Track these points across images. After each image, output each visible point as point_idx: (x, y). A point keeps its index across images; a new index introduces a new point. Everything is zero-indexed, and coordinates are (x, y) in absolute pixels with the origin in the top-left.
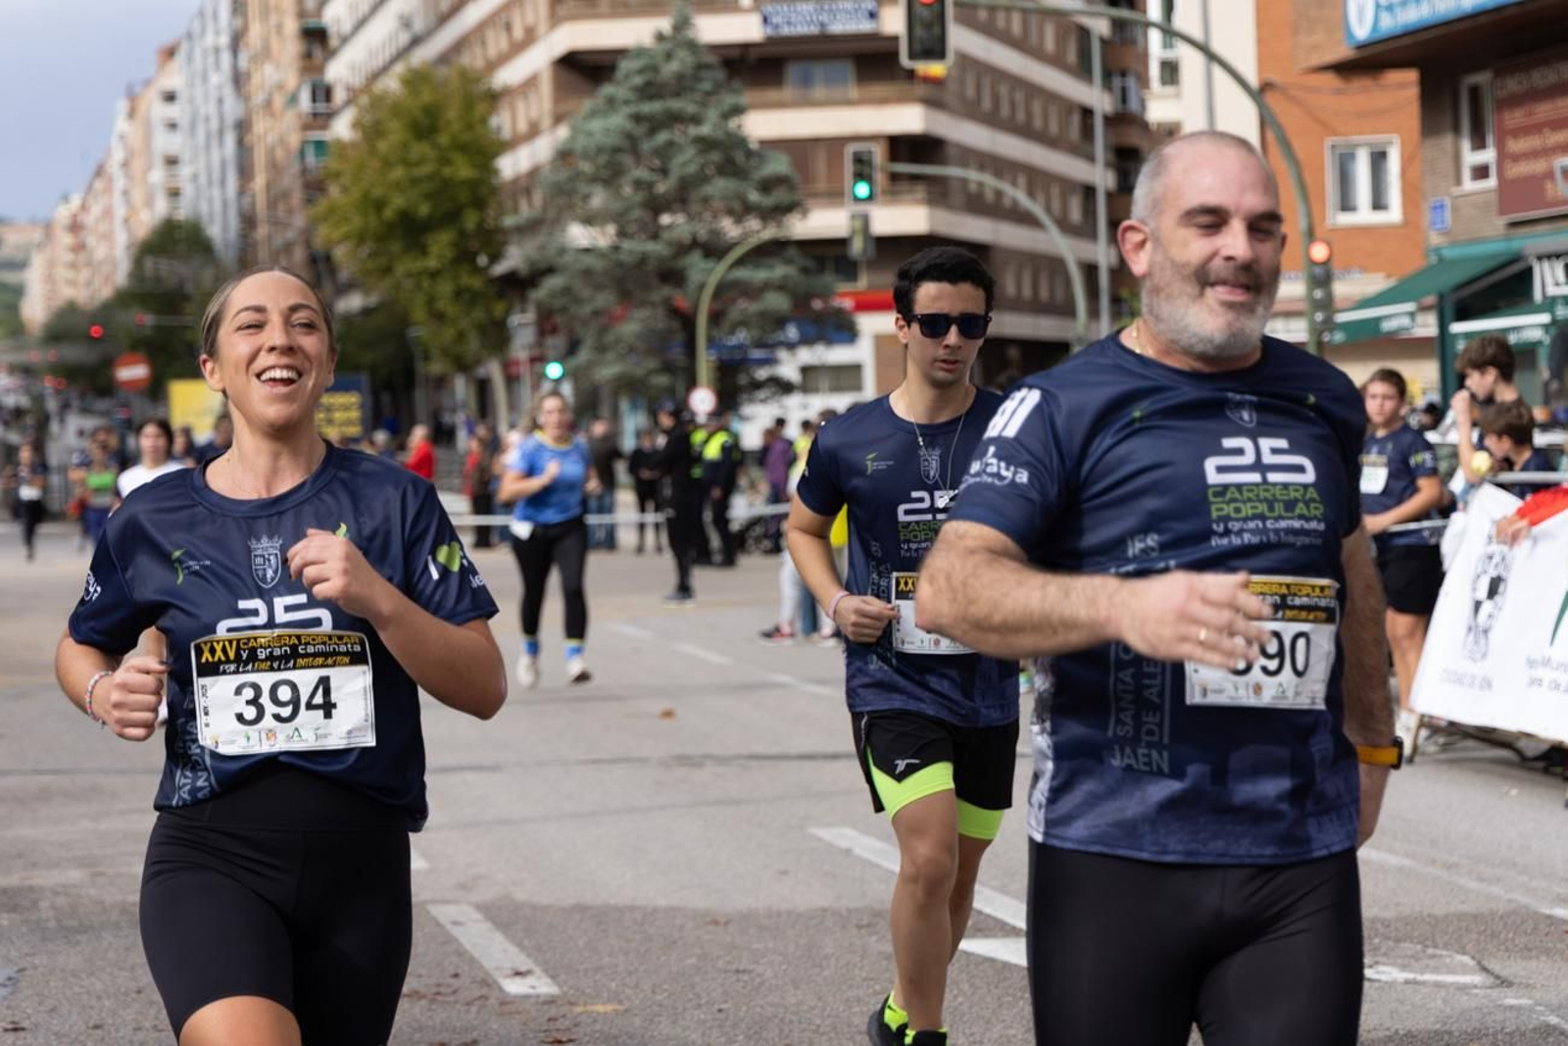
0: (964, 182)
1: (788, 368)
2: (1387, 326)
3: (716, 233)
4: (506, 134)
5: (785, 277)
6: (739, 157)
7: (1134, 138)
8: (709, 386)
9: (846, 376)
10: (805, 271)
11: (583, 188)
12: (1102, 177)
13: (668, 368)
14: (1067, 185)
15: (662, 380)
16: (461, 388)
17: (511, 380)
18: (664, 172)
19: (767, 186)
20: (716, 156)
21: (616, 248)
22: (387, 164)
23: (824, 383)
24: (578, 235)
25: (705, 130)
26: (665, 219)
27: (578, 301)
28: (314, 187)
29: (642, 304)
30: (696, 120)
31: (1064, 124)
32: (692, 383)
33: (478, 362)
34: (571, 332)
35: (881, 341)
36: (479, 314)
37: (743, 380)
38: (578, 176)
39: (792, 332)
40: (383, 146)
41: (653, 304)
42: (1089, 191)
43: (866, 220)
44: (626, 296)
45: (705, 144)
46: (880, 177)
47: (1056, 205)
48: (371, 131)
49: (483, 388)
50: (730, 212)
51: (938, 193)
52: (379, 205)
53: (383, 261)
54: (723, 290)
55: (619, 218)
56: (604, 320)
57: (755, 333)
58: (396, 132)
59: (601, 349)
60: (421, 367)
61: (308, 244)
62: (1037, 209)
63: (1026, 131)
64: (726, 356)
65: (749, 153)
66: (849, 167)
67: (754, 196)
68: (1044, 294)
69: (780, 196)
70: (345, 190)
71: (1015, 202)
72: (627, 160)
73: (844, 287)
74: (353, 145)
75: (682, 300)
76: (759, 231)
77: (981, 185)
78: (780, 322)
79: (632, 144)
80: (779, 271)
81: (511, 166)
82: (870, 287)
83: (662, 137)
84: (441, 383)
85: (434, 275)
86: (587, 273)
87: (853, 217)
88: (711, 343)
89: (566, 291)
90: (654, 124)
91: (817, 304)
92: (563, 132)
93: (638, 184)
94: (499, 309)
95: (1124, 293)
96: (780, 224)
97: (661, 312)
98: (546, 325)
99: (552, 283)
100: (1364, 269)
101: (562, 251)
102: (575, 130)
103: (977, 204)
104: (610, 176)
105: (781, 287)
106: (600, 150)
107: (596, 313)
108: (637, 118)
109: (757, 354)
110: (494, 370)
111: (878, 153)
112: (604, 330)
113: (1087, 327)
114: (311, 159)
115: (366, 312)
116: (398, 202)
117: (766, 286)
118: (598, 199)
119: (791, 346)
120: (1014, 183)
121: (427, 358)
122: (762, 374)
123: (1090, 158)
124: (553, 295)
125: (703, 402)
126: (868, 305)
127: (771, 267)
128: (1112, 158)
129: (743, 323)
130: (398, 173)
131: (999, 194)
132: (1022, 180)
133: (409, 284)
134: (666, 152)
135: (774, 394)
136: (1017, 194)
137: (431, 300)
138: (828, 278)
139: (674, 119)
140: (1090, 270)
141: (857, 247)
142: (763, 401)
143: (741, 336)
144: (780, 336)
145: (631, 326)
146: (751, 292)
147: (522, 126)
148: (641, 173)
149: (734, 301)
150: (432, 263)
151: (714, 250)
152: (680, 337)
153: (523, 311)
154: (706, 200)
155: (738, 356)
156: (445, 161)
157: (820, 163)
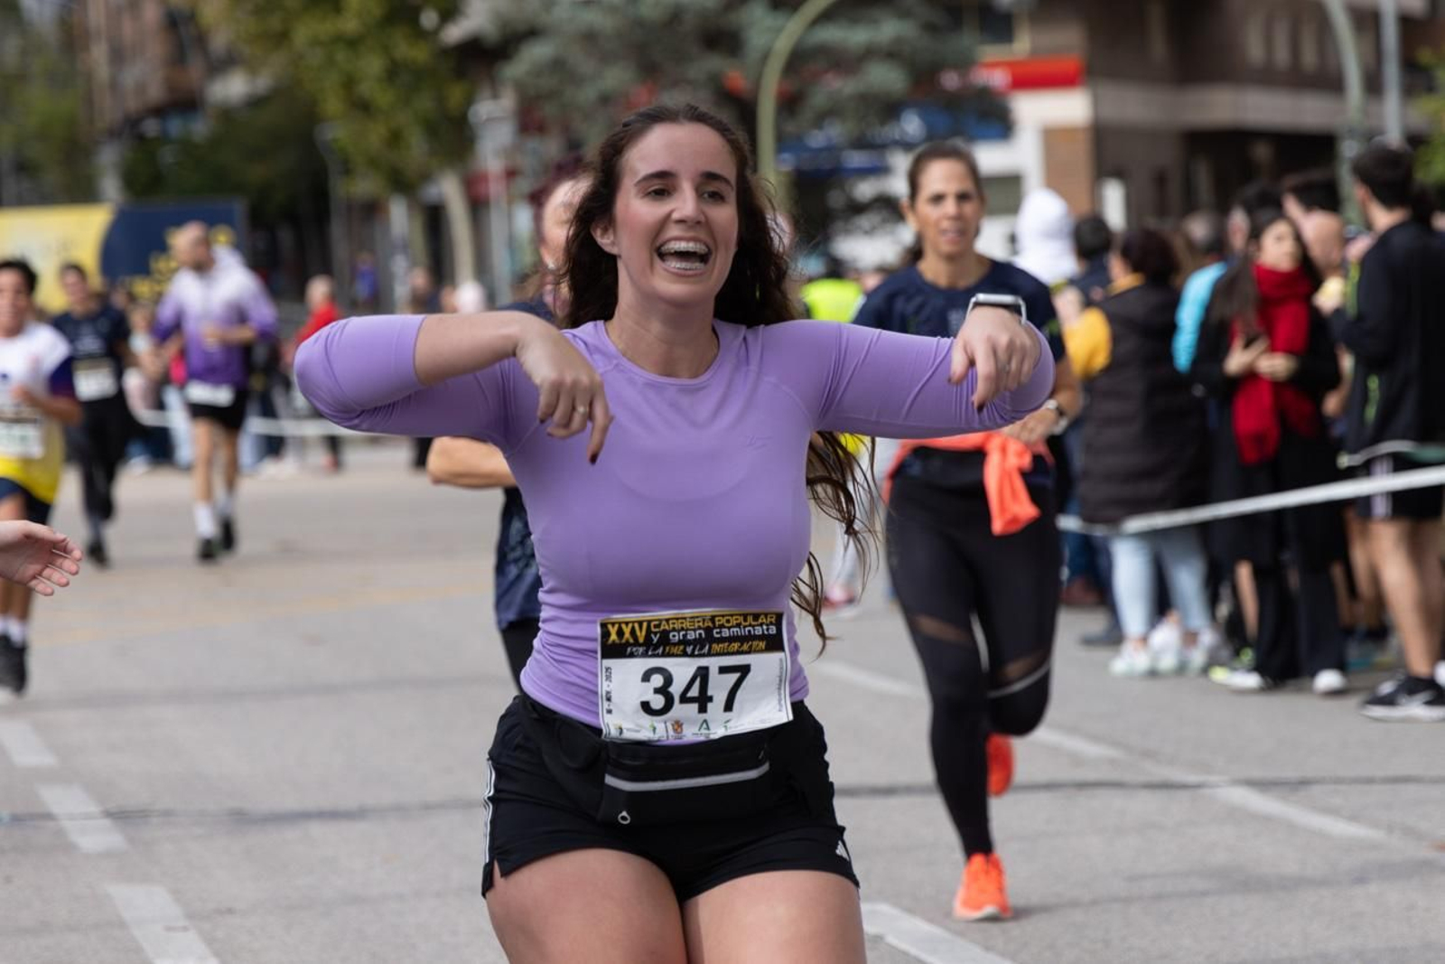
5: (898, 41)
10: (931, 28)
16: (400, 219)
17: (477, 205)
27: (575, 79)
33: (426, 177)
34: (566, 129)
35: (1053, 137)
36: (425, 103)
37: (835, 199)
39: (912, 125)
44: (650, 70)
49: (435, 219)
53: (275, 23)
54: (799, 60)
57: (854, 126)
60: (338, 187)
64: (806, 164)
73: (991, 52)
75: (737, 77)
78: (891, 109)
80: (888, 29)
82: (1034, 52)
84: (372, 211)
85: (352, 43)
86: (590, 38)
88: (782, 143)
89: (558, 65)
91: (950, 80)
94: (455, 93)
95: (1423, 56)
97: (705, 96)
98: (529, 122)
99: (535, 54)
105: (891, 54)
107: (605, 100)
109: (856, 159)
110: (449, 190)
113: (1364, 110)
115: (255, 103)
117: (869, 54)
119: (909, 147)
121: (347, 170)
122: (865, 190)
124: (538, 72)
126: (1030, 81)
127: (875, 22)
129: (835, 112)
133: (315, 58)
135: (884, 221)
137: (349, 83)
138: (967, 39)
142: (869, 232)
143: (834, 132)
144: (891, 131)
146: (846, 63)
149: (818, 76)
150: (350, 24)
153: (495, 96)
155: (826, 163)
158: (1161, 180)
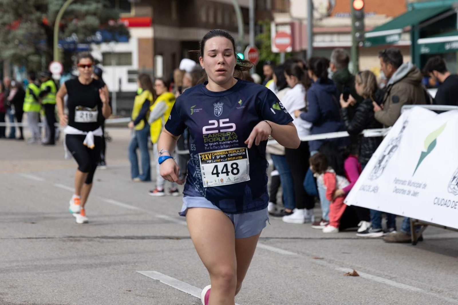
1: (97, 53)
2: (389, 40)
5: (97, 8)
8: (59, 61)
9: (124, 58)
10: (105, 6)
13: (38, 52)
15: (34, 58)
23: (114, 61)
29: (26, 21)
32: (51, 59)
35: (141, 41)
39: (99, 36)
41: (32, 21)
44: (18, 16)
54: (67, 14)
56: (8, 27)
57: (82, 36)
59: (6, 41)
64: (66, 46)
68: (219, 21)
73: (124, 15)
75: (46, 19)
78: (93, 31)
80: (93, 6)
82: (136, 16)
88: (60, 40)
91: (112, 23)
97: (35, 25)
100: (376, 13)
105: (94, 14)
107: (4, 24)
109: (81, 46)
112: (8, 33)
113: (243, 37)
117: (88, 13)
119: (98, 43)
125: (56, 68)
127: (89, 4)
129: (76, 31)
138: (116, 10)
140: (245, 10)
143: (74, 37)
144: (93, 38)
145: (21, 31)
146: (80, 16)
149: (71, 20)
152: (44, 37)
155: (72, 46)
158: (174, 56)
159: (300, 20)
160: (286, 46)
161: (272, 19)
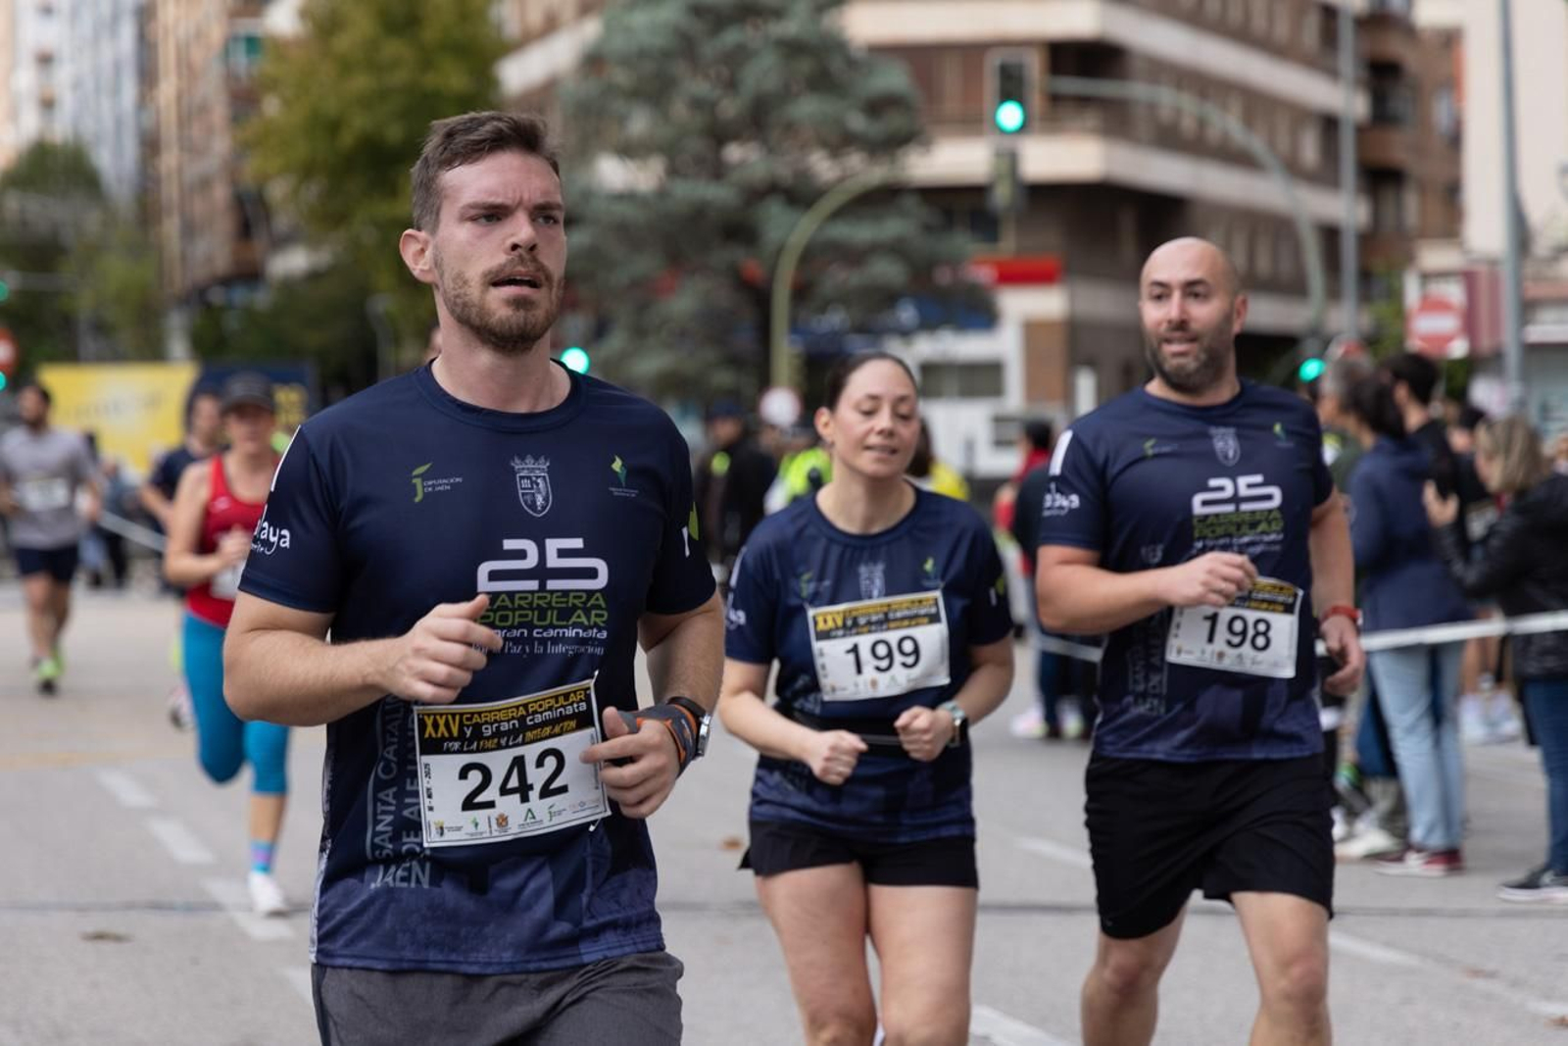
0: (1152, 107)
3: (804, 175)
4: (512, 28)
5: (901, 238)
6: (836, 65)
7: (1395, 47)
8: (790, 387)
9: (982, 379)
10: (928, 229)
11: (619, 105)
12: (1349, 102)
13: (734, 361)
14: (1300, 114)
15: (723, 378)
18: (732, 85)
19: (876, 107)
20: (805, 66)
21: (662, 193)
22: (346, 67)
24: (612, 173)
25: (791, 27)
26: (734, 153)
27: (608, 265)
28: (244, 100)
29: (698, 270)
30: (778, 14)
31: (1297, 26)
32: (765, 383)
34: (598, 308)
35: (1033, 330)
38: (611, 91)
39: (907, 314)
40: (344, 42)
41: (713, 272)
42: (1329, 124)
43: (1011, 159)
44: (675, 257)
45: (793, 48)
46: (1036, 100)
47: (1283, 142)
48: (324, 25)
50: (824, 144)
51: (1117, 121)
52: (334, 127)
53: (338, 203)
54: (813, 254)
55: (669, 151)
56: (644, 293)
57: (856, 314)
58: (361, 26)
59: (640, 332)
60: (387, 355)
61: (234, 181)
62: (1256, 144)
63: (1242, 35)
64: (816, 346)
65: (852, 63)
66: (991, 83)
67: (857, 122)
68: (1263, 265)
69: (895, 121)
70: (287, 103)
71: (1226, 136)
72: (680, 68)
73: (982, 252)
74: (298, 42)
75: (752, 266)
76: (863, 171)
77: (1178, 112)
78: (889, 298)
79: (686, 47)
80: (893, 227)
81: (519, 74)
82: (1018, 251)
83: (731, 37)
86: (622, 228)
87: (998, 154)
88: (795, 328)
90: (719, 21)
91: (943, 277)
92: (591, 29)
93: (697, 104)
95: (1378, 265)
96: (893, 162)
97: (723, 283)
101: (587, 195)
102: (609, 28)
103: (1170, 139)
104: (655, 91)
105: (896, 249)
106: (643, 54)
107: (635, 284)
108: (697, 11)
109: (856, 345)
111: (1034, 65)
112: (643, 307)
113: (1323, 312)
114: (241, 60)
115: (314, 276)
116: (359, 123)
117: (874, 249)
118: (639, 123)
119: (906, 334)
120: (1225, 107)
121: (396, 340)
123: (1332, 73)
125: (782, 408)
126: (1017, 275)
127: (879, 222)
128: (1364, 74)
129: (840, 300)
130: (361, 82)
131: (1202, 123)
132: (1236, 107)
134: (737, 57)
136: (1228, 123)
138: (958, 238)
139: (747, 13)
140: (1330, 235)
141: (1002, 196)
143: (835, 319)
144: (889, 319)
145: (683, 302)
146: (854, 256)
147: (535, 17)
148: (700, 87)
149: (828, 269)
151: (800, 195)
152: (750, 319)
154: (790, 128)
155: (830, 347)
156: (427, 63)
157: (951, 77)
159: (1493, 263)
160: (1448, 339)
161: (1409, 258)
